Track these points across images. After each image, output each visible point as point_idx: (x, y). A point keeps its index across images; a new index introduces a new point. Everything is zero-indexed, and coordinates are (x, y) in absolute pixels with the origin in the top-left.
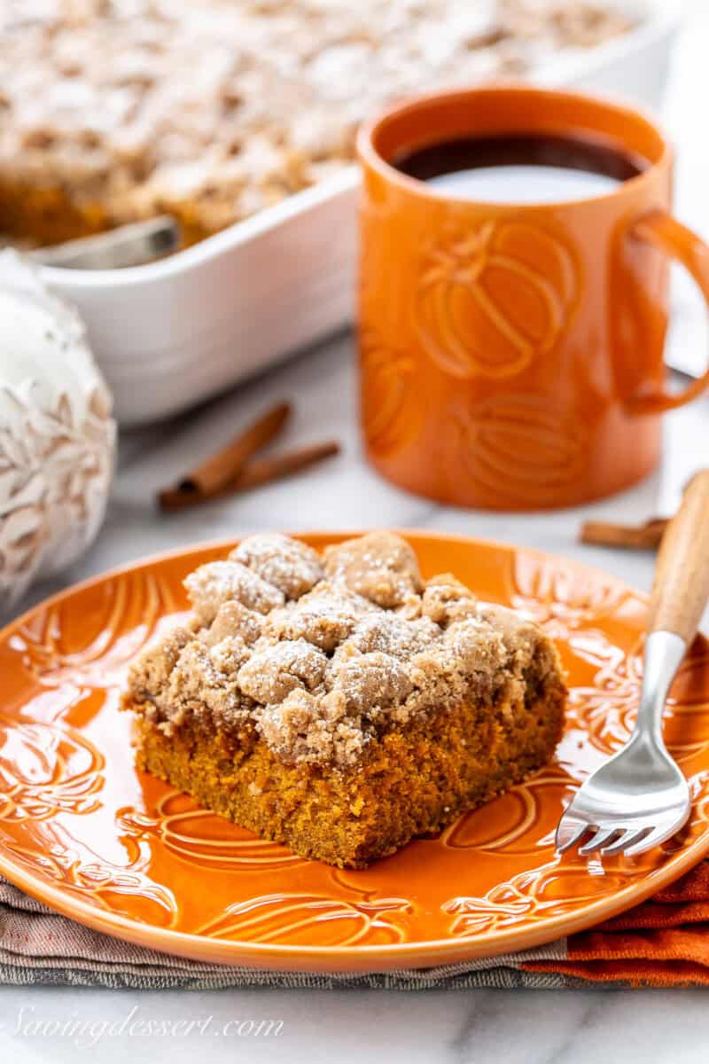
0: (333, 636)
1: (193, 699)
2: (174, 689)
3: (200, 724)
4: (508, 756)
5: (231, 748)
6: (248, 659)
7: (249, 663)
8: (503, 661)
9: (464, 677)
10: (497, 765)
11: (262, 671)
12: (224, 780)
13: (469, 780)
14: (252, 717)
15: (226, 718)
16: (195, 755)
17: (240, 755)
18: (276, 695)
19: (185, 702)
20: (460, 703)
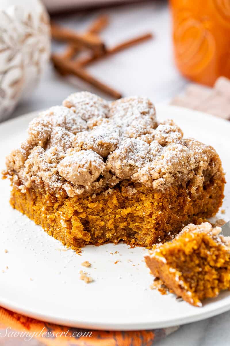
0: (106, 150)
1: (35, 175)
2: (26, 169)
3: (39, 188)
4: (193, 213)
5: (53, 201)
6: (64, 158)
7: (63, 160)
8: (193, 167)
9: (172, 175)
10: (187, 218)
11: (70, 166)
12: (48, 216)
13: (172, 225)
14: (63, 187)
15: (51, 187)
16: (36, 202)
17: (56, 205)
18: (75, 178)
19: (31, 176)
20: (169, 188)
